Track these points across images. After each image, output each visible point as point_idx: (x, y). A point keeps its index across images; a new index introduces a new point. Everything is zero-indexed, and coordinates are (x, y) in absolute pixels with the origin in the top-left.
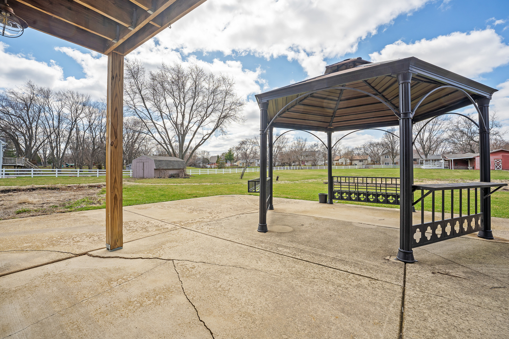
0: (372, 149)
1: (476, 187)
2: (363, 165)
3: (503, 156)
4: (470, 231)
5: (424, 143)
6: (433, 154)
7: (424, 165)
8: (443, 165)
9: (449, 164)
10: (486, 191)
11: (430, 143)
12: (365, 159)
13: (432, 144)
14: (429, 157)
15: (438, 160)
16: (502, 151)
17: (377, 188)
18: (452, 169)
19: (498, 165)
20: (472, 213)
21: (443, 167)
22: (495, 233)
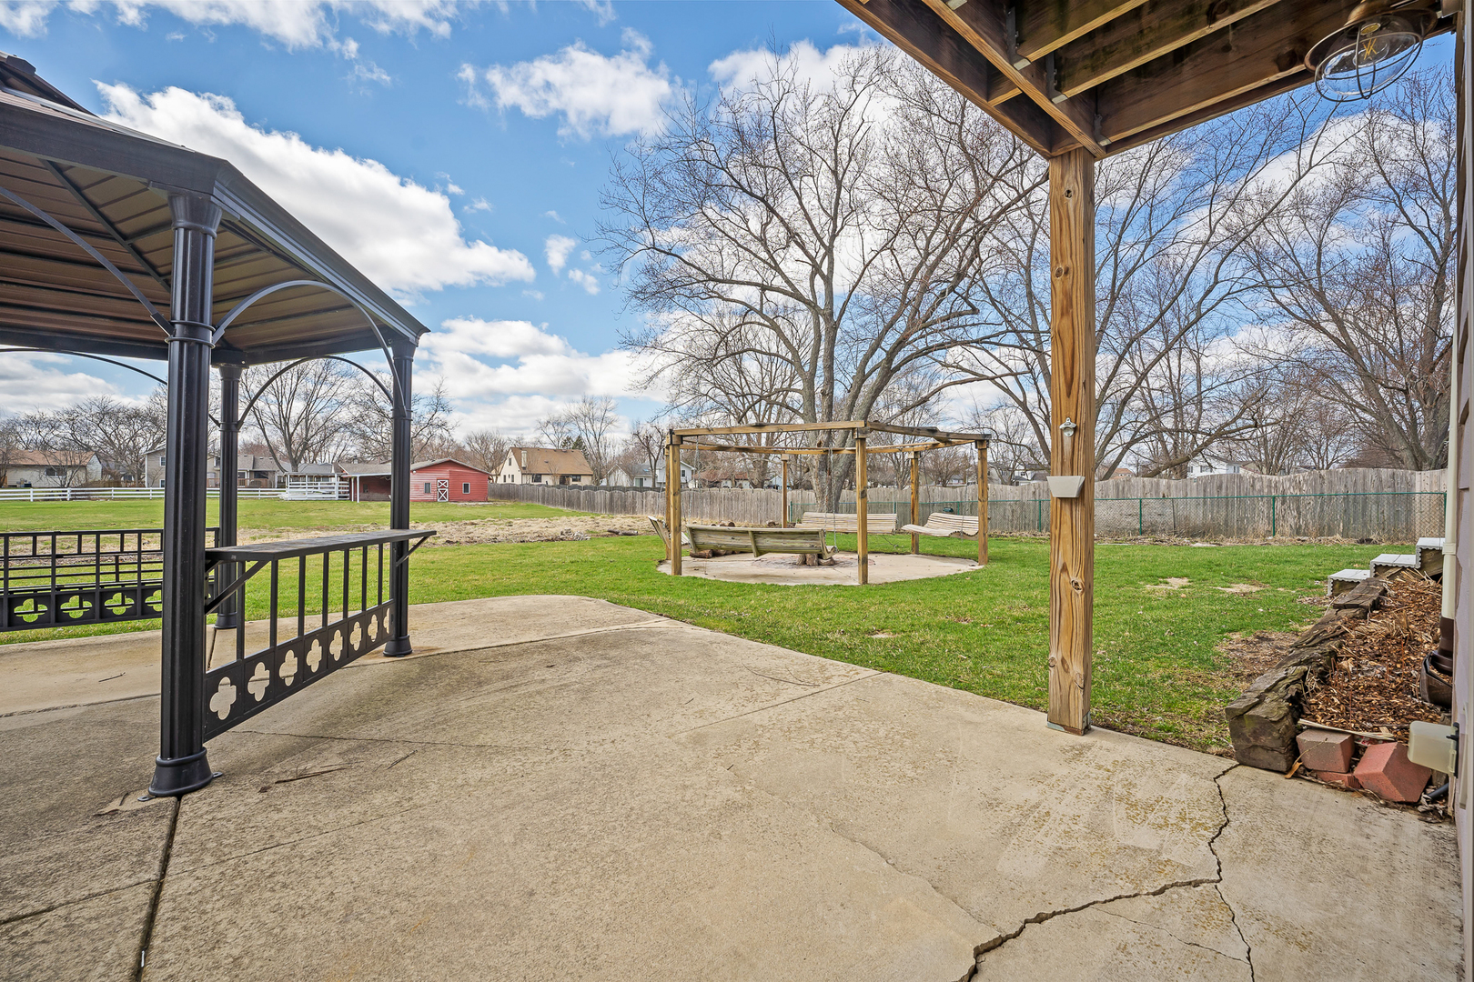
0: (109, 430)
1: (380, 542)
2: (63, 486)
3: (450, 472)
4: (367, 646)
5: (291, 430)
6: (314, 459)
7: (287, 490)
8: (336, 490)
9: (350, 488)
10: (401, 549)
11: (307, 430)
12: (76, 466)
13: (310, 433)
14: (303, 468)
15: (326, 477)
16: (450, 461)
17: (103, 569)
18: (355, 500)
19: (443, 491)
20: (372, 604)
21: (336, 496)
22: (417, 640)
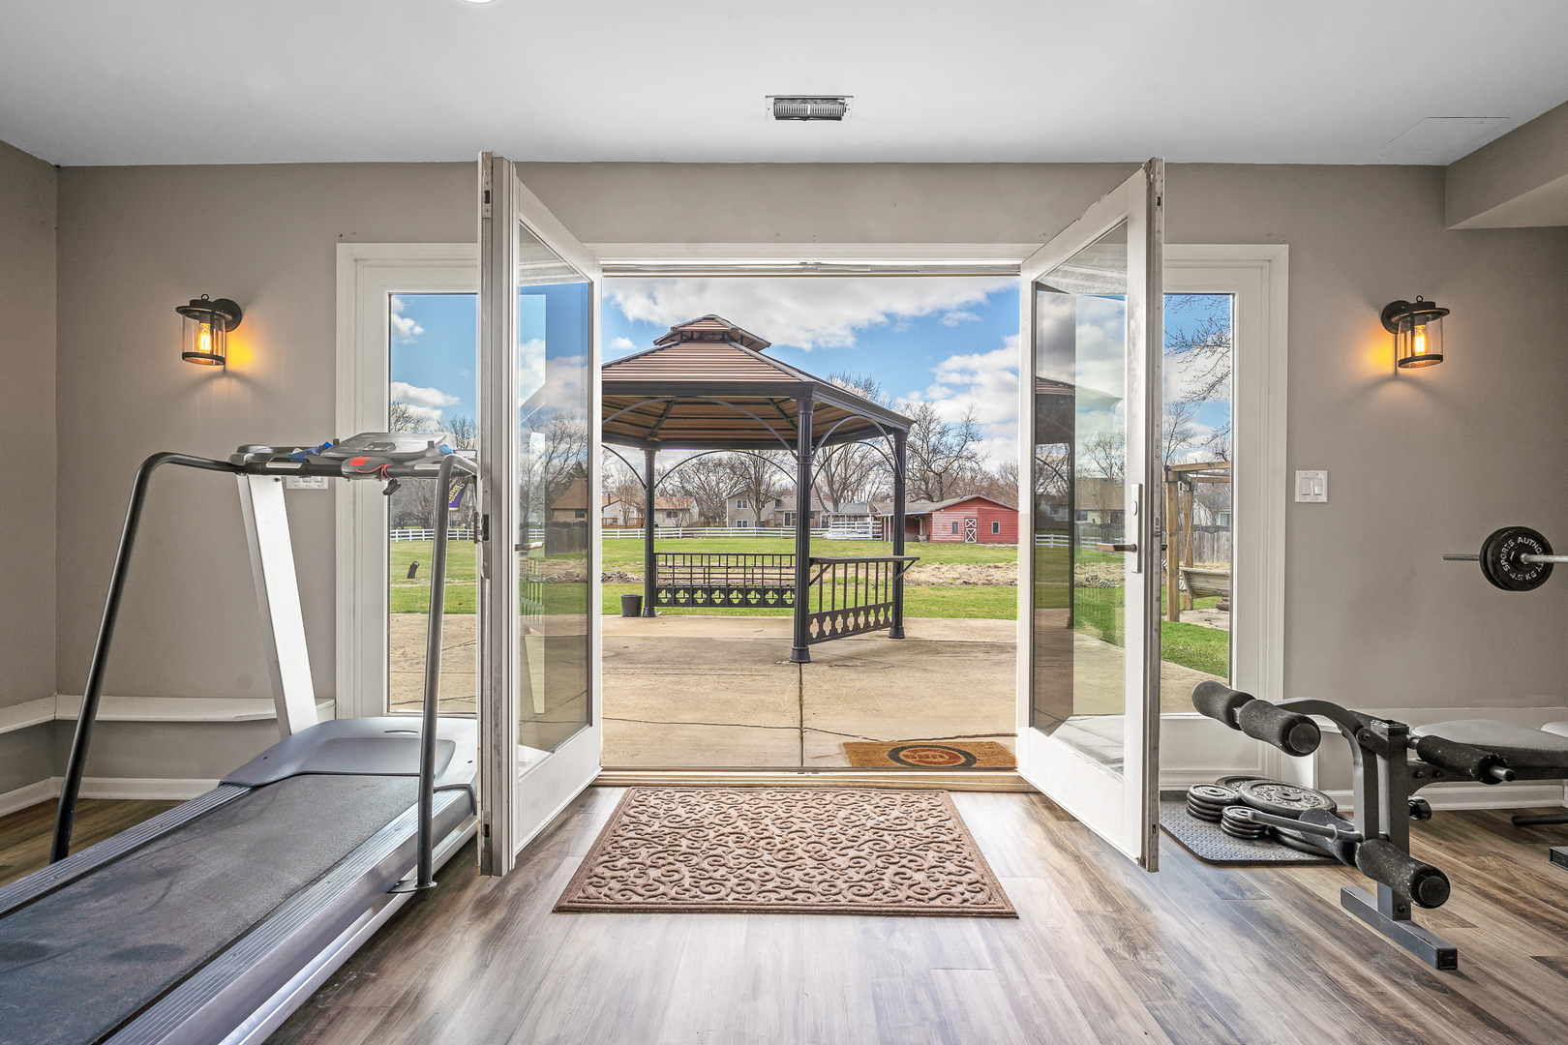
0: (703, 478)
1: (887, 561)
2: (677, 527)
3: (980, 510)
5: (833, 470)
6: (852, 499)
7: (830, 529)
8: (870, 530)
9: (883, 528)
10: (899, 566)
11: (846, 470)
12: (685, 510)
13: (850, 472)
14: (845, 508)
15: (863, 517)
16: (980, 498)
18: (887, 540)
19: (971, 531)
20: (881, 601)
21: (870, 535)
22: (909, 630)
